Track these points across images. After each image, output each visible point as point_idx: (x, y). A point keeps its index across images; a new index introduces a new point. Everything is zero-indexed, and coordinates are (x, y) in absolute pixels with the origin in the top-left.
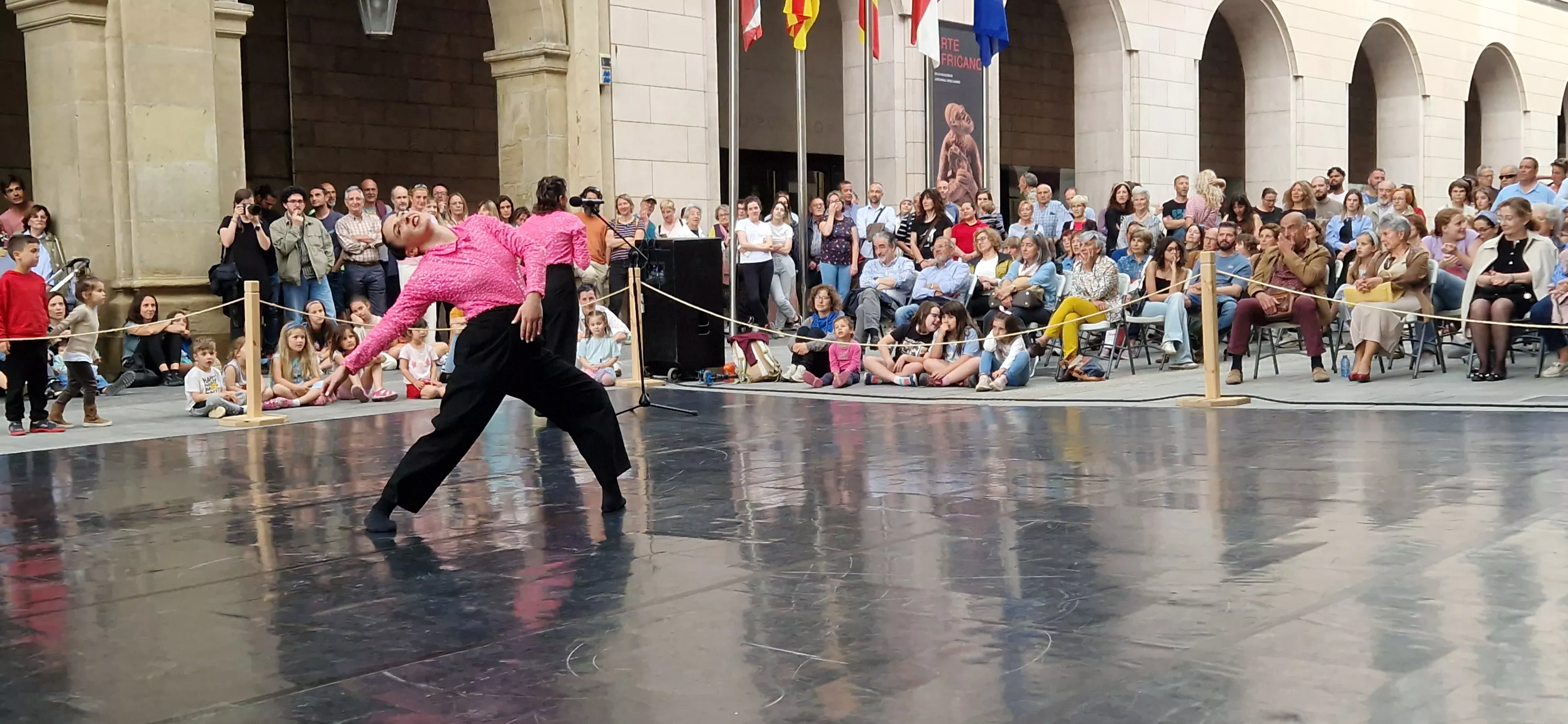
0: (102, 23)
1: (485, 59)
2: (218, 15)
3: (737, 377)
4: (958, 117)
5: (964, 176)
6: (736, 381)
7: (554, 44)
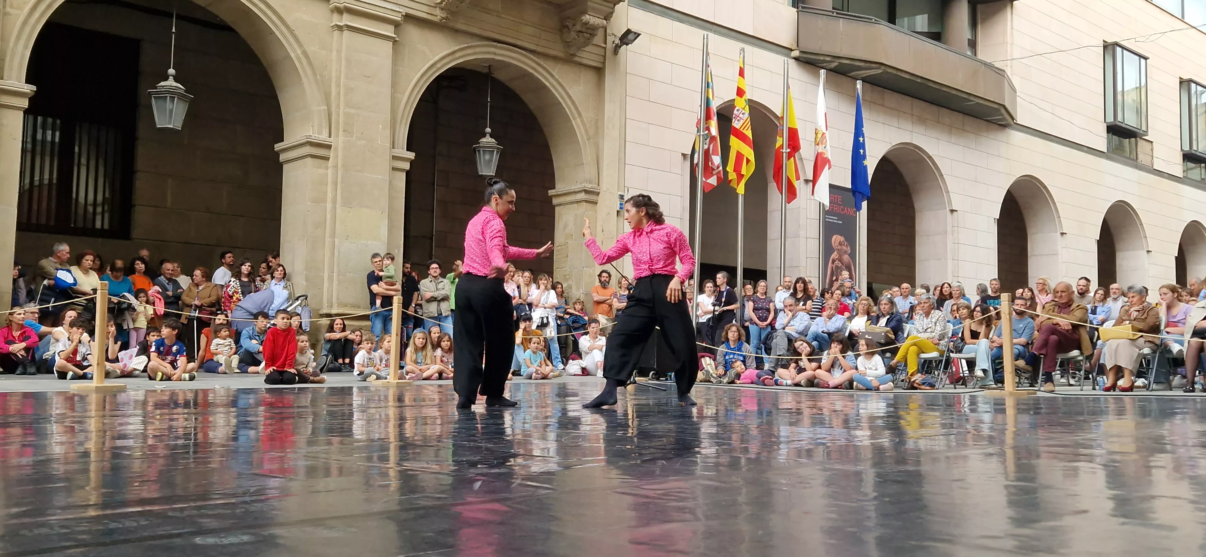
0: (327, 159)
1: (549, 194)
2: (395, 158)
7: (591, 186)
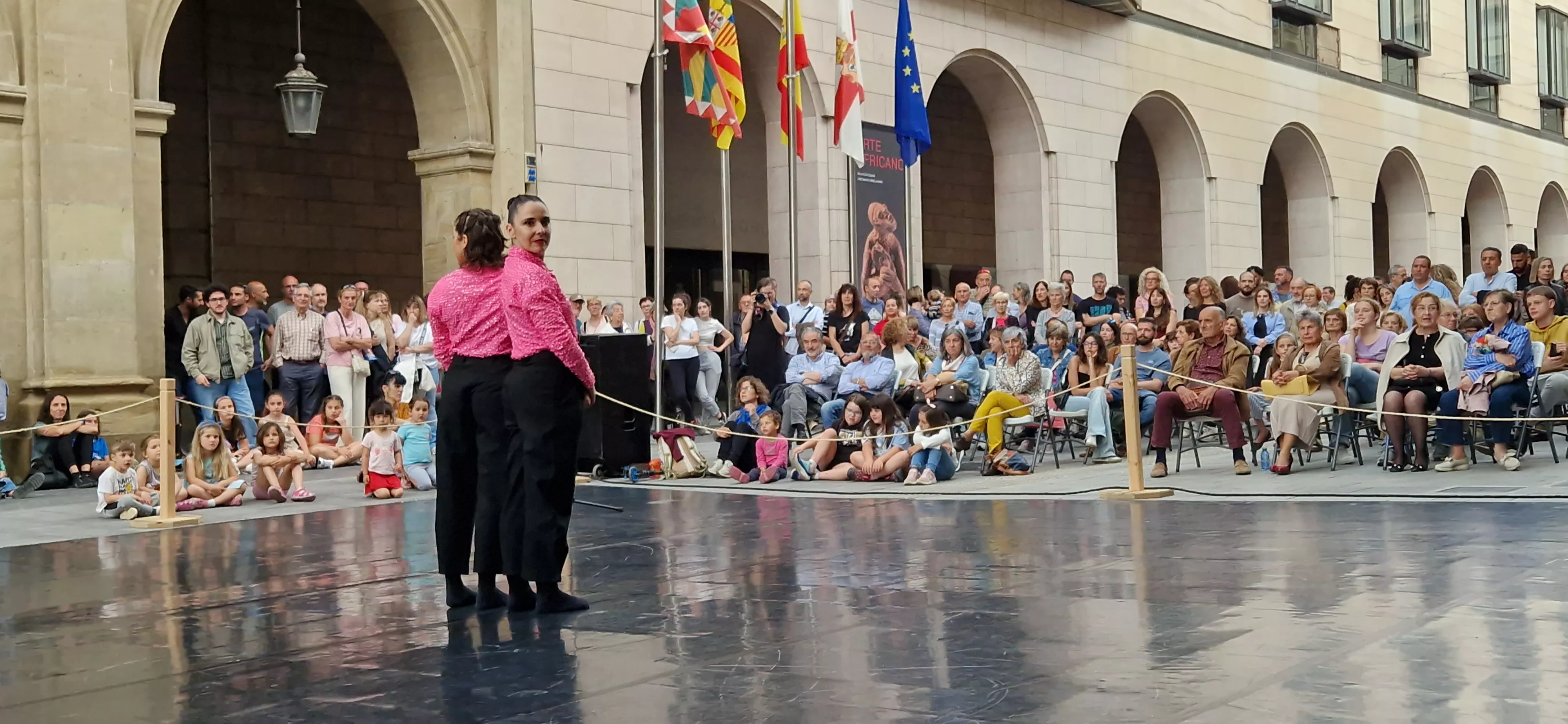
0: (19, 121)
1: (409, 158)
2: (139, 114)
3: (663, 473)
4: (881, 216)
5: (887, 274)
6: (662, 477)
7: (479, 143)
